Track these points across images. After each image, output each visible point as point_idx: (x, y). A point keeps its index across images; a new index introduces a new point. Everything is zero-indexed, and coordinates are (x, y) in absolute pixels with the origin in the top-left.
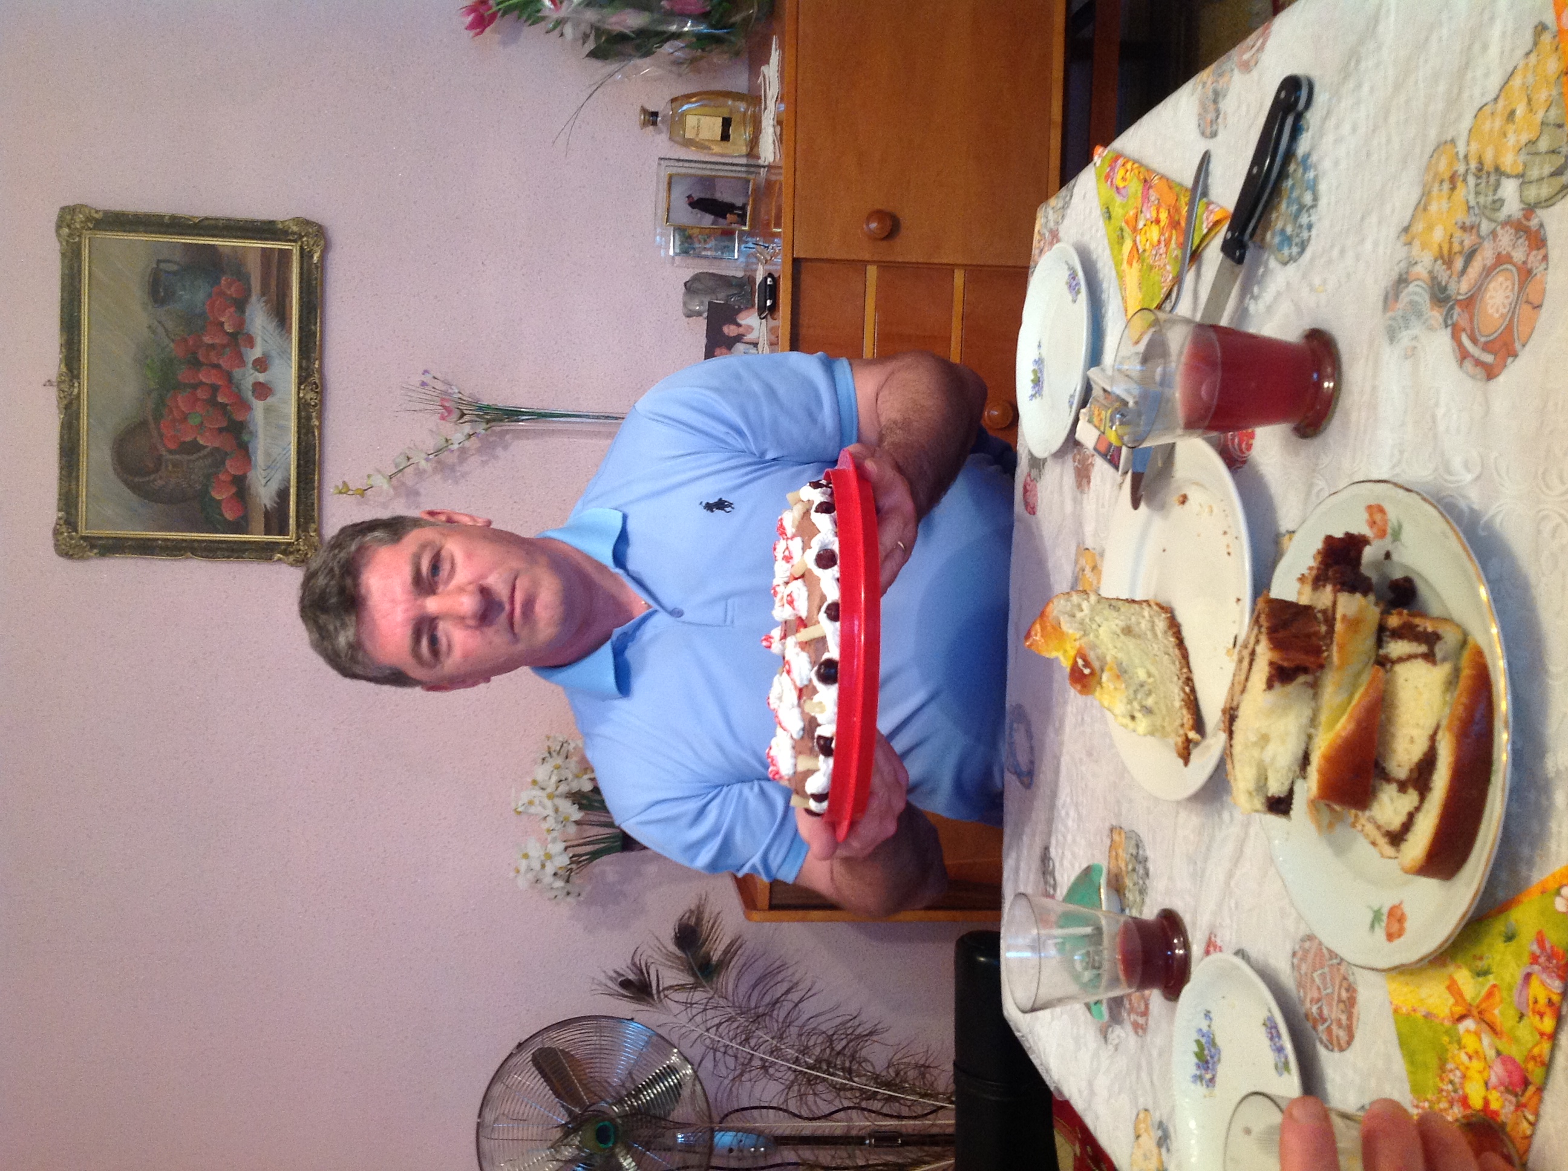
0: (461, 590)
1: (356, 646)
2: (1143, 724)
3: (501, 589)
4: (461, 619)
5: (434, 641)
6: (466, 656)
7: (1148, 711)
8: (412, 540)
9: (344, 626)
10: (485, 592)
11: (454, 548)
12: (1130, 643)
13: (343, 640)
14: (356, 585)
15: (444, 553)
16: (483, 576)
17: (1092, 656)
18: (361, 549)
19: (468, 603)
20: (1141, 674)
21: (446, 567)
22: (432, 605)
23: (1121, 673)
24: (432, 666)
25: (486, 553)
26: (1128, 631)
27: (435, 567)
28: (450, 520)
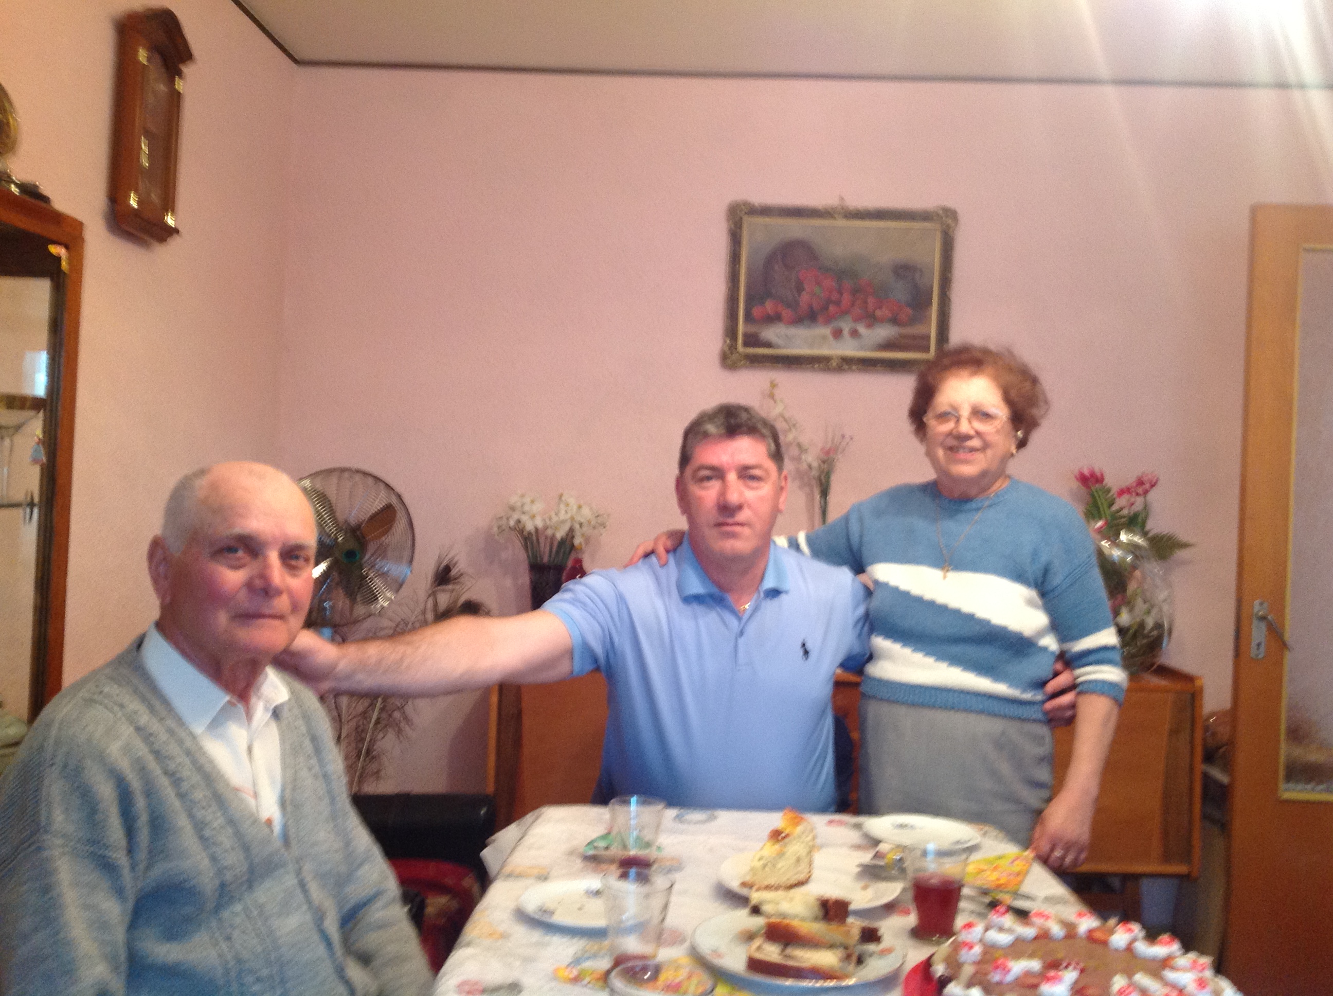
24: (694, 476)
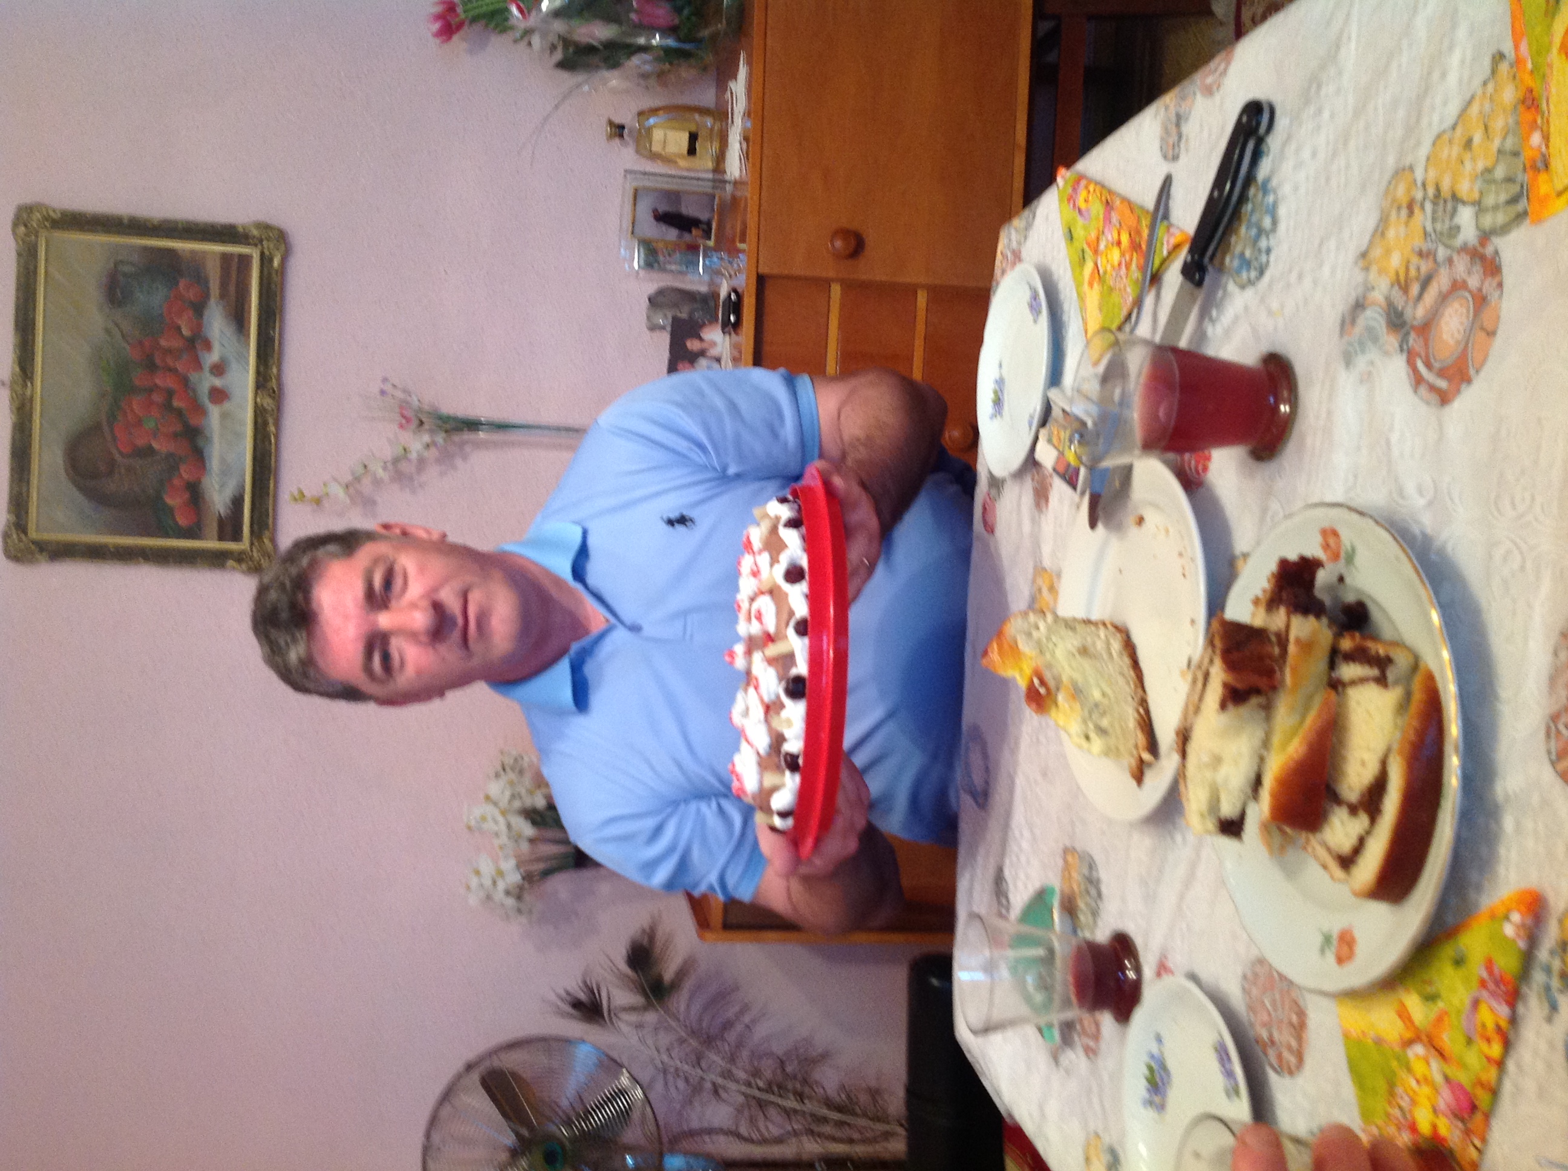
0: (413, 606)
1: (308, 662)
2: (1097, 744)
3: (452, 603)
4: (412, 635)
5: (386, 658)
6: (419, 673)
7: (1102, 731)
8: (365, 554)
9: (295, 640)
10: (438, 607)
11: (407, 562)
12: (1086, 664)
13: (294, 655)
14: (307, 599)
15: (397, 568)
16: (435, 589)
17: (1048, 677)
18: (314, 564)
19: (420, 619)
20: (1096, 695)
21: (398, 582)
22: (384, 620)
23: (1077, 693)
25: (438, 565)
26: (1084, 651)
27: (388, 583)
28: (405, 533)
